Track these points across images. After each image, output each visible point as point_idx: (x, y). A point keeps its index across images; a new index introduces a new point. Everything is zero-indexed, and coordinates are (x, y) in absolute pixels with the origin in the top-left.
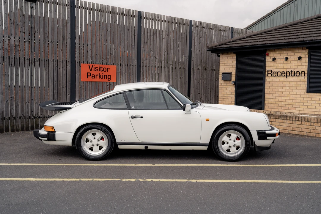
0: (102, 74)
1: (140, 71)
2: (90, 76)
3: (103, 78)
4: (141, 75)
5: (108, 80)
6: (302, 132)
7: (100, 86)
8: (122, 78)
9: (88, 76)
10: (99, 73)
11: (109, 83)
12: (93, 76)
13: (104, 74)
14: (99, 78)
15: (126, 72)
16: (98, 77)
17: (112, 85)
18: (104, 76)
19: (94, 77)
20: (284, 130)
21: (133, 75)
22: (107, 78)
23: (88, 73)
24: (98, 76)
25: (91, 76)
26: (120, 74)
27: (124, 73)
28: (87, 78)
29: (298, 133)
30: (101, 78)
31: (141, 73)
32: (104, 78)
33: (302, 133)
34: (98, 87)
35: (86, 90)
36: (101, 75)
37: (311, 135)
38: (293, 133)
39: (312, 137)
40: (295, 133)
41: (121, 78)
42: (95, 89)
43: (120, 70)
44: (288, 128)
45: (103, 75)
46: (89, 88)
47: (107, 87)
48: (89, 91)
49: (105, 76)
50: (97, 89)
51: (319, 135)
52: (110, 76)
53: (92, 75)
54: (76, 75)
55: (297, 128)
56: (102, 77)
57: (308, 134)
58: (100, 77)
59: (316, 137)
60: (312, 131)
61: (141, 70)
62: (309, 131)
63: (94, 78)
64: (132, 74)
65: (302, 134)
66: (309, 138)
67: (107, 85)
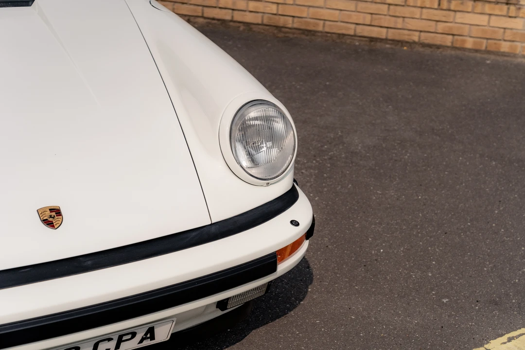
6: (406, 32)
20: (339, 24)
29: (391, 34)
33: (405, 36)
37: (438, 40)
38: (374, 35)
39: (438, 47)
40: (382, 33)
44: (355, 18)
51: (464, 41)
55: (388, 17)
57: (426, 38)
59: (453, 48)
60: (441, 27)
62: (431, 26)
65: (406, 38)
66: (428, 51)
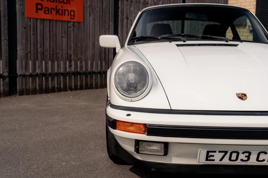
0: (61, 8)
1: (118, 8)
2: (41, 9)
3: (62, 15)
4: (120, 14)
5: (71, 18)
7: (58, 28)
8: (91, 17)
9: (37, 9)
10: (56, 6)
11: (72, 23)
12: (47, 9)
13: (63, 8)
14: (56, 14)
15: (97, 7)
16: (54, 12)
17: (77, 26)
18: (65, 10)
19: (48, 11)
21: (108, 13)
22: (68, 15)
23: (37, 4)
24: (54, 10)
25: (44, 10)
26: (88, 9)
27: (95, 9)
28: (37, 12)
30: (60, 14)
31: (120, 10)
32: (65, 15)
34: (54, 29)
35: (35, 33)
36: (59, 9)
41: (90, 15)
42: (50, 32)
43: (88, 4)
45: (62, 10)
46: (40, 29)
47: (69, 29)
48: (40, 35)
49: (66, 12)
50: (53, 31)
52: (74, 11)
53: (45, 8)
54: (17, 6)
56: (60, 12)
58: (57, 12)
61: (120, 6)
63: (48, 13)
64: (106, 11)
67: (69, 26)
